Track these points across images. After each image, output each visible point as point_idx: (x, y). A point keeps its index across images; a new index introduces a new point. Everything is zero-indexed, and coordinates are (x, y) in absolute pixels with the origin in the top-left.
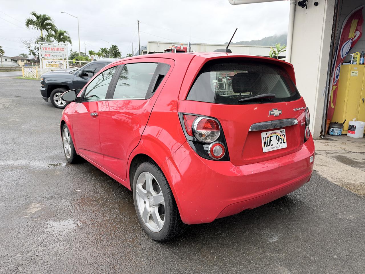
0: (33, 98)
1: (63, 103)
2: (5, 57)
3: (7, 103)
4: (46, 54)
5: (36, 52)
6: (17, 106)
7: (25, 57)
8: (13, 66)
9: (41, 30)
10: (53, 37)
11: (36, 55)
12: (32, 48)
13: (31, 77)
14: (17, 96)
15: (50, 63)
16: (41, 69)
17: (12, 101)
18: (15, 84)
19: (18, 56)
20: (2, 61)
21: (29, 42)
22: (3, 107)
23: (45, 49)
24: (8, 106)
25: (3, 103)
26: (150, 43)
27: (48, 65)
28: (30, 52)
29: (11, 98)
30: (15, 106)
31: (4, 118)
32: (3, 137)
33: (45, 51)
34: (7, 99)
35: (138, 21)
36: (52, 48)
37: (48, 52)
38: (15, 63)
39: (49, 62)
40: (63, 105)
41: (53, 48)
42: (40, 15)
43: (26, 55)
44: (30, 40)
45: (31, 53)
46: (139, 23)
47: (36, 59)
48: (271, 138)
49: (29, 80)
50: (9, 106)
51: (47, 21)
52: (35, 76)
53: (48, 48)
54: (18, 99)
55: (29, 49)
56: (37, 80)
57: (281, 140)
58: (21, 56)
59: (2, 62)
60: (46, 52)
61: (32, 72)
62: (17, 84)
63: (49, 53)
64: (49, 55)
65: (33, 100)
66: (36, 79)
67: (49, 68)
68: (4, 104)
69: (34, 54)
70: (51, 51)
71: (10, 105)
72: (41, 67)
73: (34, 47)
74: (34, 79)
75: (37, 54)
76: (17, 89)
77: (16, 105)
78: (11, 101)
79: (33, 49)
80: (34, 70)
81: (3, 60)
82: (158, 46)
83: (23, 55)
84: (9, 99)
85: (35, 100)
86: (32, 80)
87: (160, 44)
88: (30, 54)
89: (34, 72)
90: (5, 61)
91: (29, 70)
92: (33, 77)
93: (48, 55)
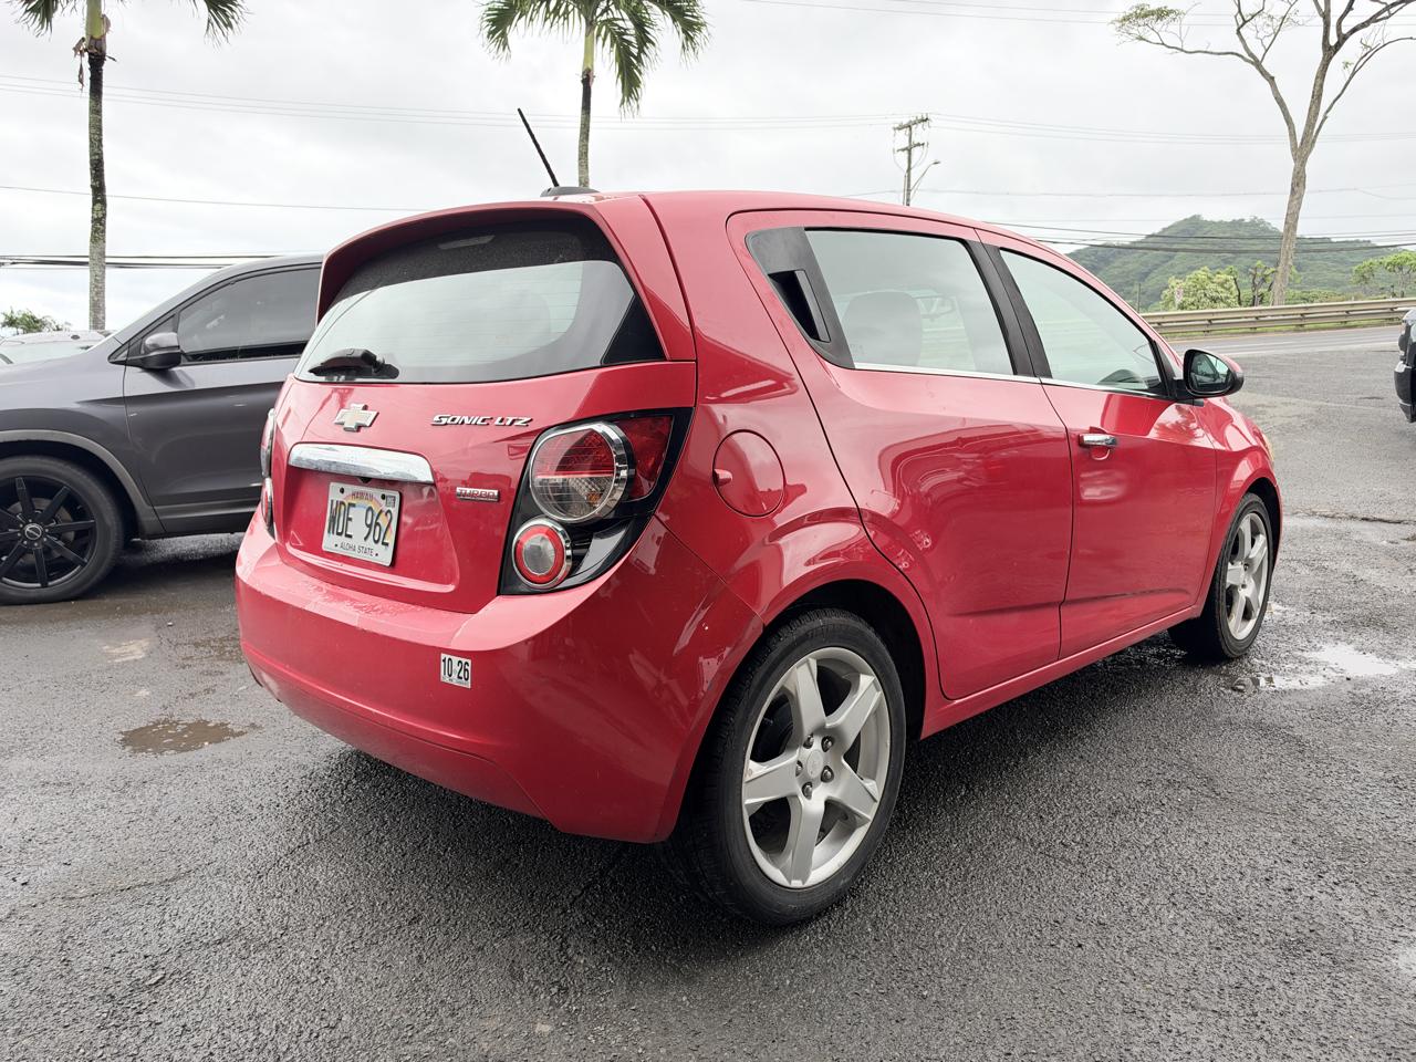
48: (352, 509)
57: (378, 528)
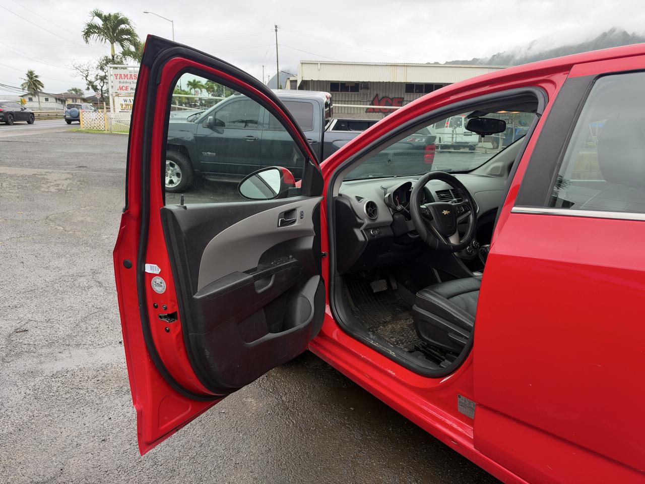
0: (112, 170)
1: (174, 182)
2: (44, 93)
3: (64, 182)
4: (120, 87)
5: (98, 84)
6: (83, 188)
7: (78, 93)
8: (59, 109)
9: (112, 43)
10: (131, 56)
11: (98, 89)
12: (91, 78)
13: (95, 128)
14: (80, 167)
15: (128, 103)
16: (112, 114)
17: (72, 177)
18: (71, 142)
19: (67, 92)
20: (39, 102)
21: (86, 66)
22: (56, 189)
23: (118, 77)
24: (65, 188)
25: (55, 181)
26: (303, 65)
27: (124, 106)
28: (89, 85)
29: (69, 171)
30: (79, 189)
31: (62, 214)
32: (70, 268)
33: (118, 80)
34: (63, 173)
35: (276, 27)
36: (131, 75)
37: (123, 82)
38: (62, 105)
39: (125, 101)
40: (174, 186)
41: (133, 74)
42: (110, 15)
43: (80, 90)
44: (88, 63)
45: (90, 87)
46: (278, 29)
47: (99, 97)
49: (92, 133)
50: (67, 188)
51: (123, 26)
52: (103, 127)
53: (124, 75)
54: (82, 171)
55: (87, 79)
56: (106, 134)
58: (72, 93)
59: (39, 104)
60: (120, 82)
61: (98, 119)
62: (74, 143)
63: (125, 85)
64: (126, 89)
65: (111, 174)
66: (104, 132)
67: (126, 111)
68: (58, 182)
69: (95, 88)
70: (129, 81)
71: (69, 184)
72: (112, 109)
73: (95, 75)
74: (101, 132)
75: (99, 87)
76: (76, 151)
77: (81, 186)
78: (70, 176)
79: (93, 80)
80: (101, 116)
81: (42, 99)
82: (319, 70)
83: (75, 90)
84: (65, 173)
85: (114, 174)
86: (98, 134)
87: (322, 66)
88: (88, 89)
89: (101, 119)
90: (44, 101)
91: (91, 115)
92: (98, 128)
93: (124, 88)
